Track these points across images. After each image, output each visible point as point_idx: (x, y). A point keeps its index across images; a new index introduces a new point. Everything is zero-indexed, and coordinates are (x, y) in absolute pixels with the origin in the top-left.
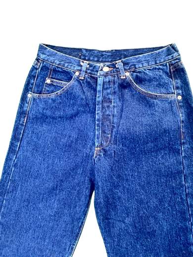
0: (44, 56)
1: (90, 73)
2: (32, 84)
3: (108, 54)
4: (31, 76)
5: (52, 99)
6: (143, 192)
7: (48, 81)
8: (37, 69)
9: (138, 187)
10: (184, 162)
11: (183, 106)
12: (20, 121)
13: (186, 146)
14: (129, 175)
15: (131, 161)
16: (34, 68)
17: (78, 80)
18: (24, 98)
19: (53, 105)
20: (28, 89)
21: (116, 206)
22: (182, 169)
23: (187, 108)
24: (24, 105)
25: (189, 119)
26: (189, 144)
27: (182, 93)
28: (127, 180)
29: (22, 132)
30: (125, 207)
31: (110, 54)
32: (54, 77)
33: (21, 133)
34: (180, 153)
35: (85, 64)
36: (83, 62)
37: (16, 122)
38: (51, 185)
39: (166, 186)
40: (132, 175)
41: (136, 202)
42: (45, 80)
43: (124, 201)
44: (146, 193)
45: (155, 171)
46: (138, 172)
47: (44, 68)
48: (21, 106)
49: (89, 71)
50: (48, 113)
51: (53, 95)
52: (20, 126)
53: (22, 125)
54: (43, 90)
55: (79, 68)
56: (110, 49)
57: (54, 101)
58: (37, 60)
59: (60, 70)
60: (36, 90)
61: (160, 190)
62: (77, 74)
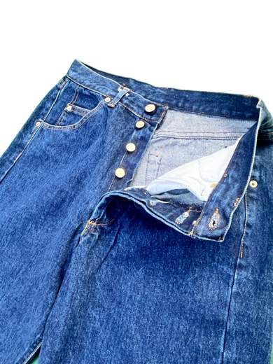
0: (75, 73)
2: (47, 110)
3: (163, 92)
4: (50, 98)
5: (65, 133)
6: (139, 338)
7: (69, 108)
8: (59, 89)
9: (134, 326)
10: (233, 304)
11: (257, 200)
12: (11, 155)
13: (244, 273)
14: (126, 294)
15: (138, 269)
16: (57, 88)
18: (28, 126)
19: (64, 142)
20: (39, 115)
21: (81, 348)
22: (226, 317)
23: (264, 206)
24: (26, 134)
25: (263, 225)
26: (252, 274)
28: (120, 303)
29: (6, 172)
30: (98, 356)
31: (165, 93)
32: (78, 103)
33: (4, 173)
34: (230, 284)
37: (5, 154)
39: (186, 341)
40: (131, 297)
41: (119, 355)
42: (65, 106)
43: (100, 344)
44: (144, 343)
45: (174, 305)
46: (144, 296)
47: (69, 90)
48: (21, 135)
50: (52, 152)
51: (68, 128)
52: (7, 163)
53: (11, 162)
54: (60, 119)
57: (66, 136)
60: (49, 118)
61: (172, 347)
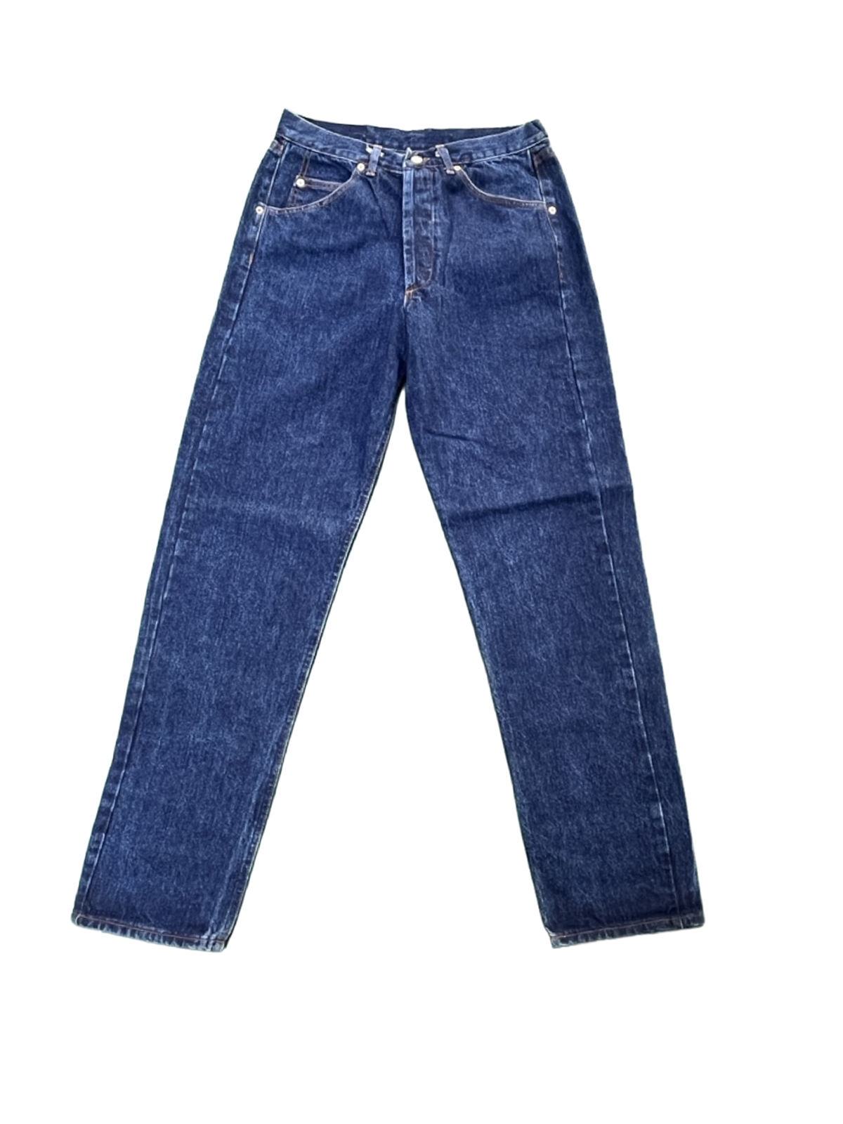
0: (293, 132)
1: (386, 166)
2: (266, 188)
4: (265, 170)
5: (310, 215)
6: (497, 379)
7: (300, 183)
8: (277, 157)
9: (489, 373)
10: (567, 318)
11: (560, 224)
12: (240, 259)
13: (569, 292)
14: (469, 349)
15: (472, 322)
16: (271, 155)
17: (364, 178)
18: (248, 214)
19: (313, 226)
20: (256, 197)
21: (446, 410)
22: (564, 331)
23: (567, 228)
24: (248, 227)
25: (571, 247)
26: (574, 290)
27: (556, 201)
28: (466, 359)
29: (244, 283)
30: (465, 411)
31: (423, 135)
32: (311, 174)
33: (241, 285)
34: (560, 303)
35: (375, 151)
36: (372, 147)
37: (232, 259)
38: (314, 378)
39: (538, 364)
40: (476, 350)
41: (485, 401)
42: (294, 180)
43: (462, 400)
44: (504, 381)
45: (518, 339)
46: (488, 344)
47: (294, 157)
48: (243, 229)
49: (384, 163)
50: (303, 241)
51: (313, 207)
52: (240, 270)
53: (245, 269)
54: (290, 199)
55: (365, 157)
56: (423, 128)
57: (314, 217)
58: (279, 138)
59: (326, 160)
60: (273, 199)
61: (528, 373)
62: (361, 167)
